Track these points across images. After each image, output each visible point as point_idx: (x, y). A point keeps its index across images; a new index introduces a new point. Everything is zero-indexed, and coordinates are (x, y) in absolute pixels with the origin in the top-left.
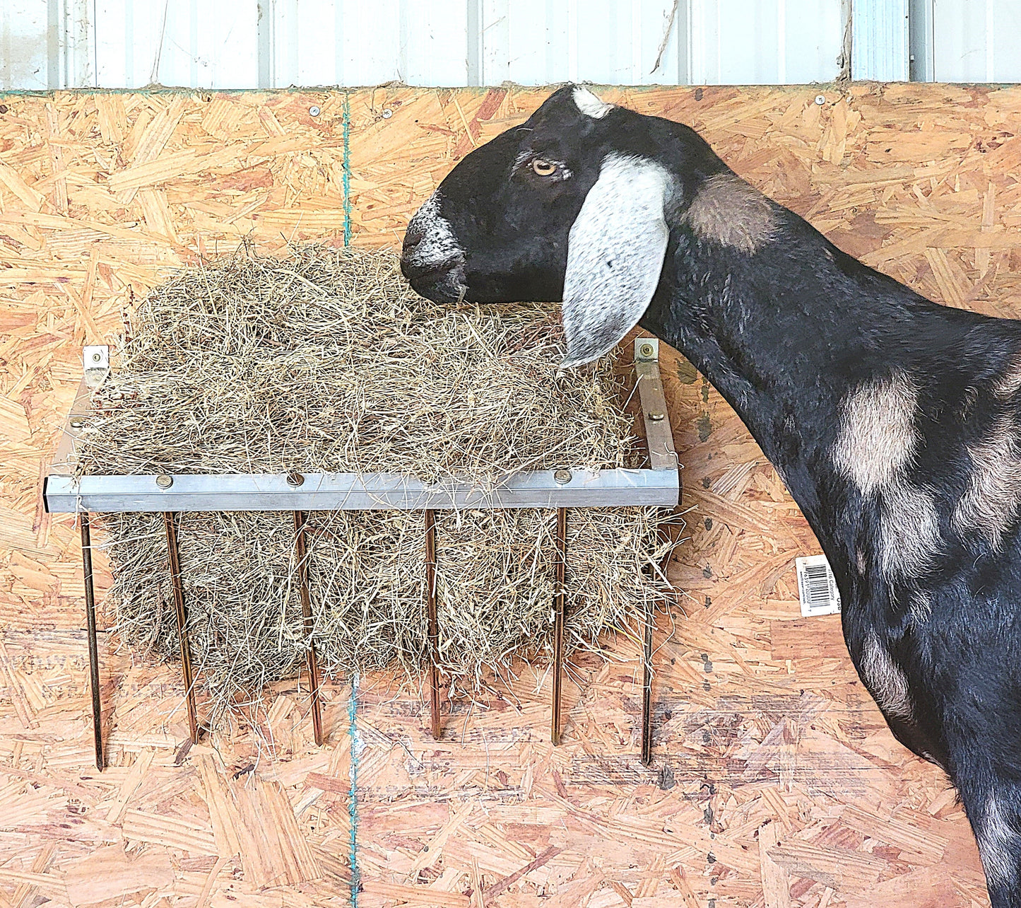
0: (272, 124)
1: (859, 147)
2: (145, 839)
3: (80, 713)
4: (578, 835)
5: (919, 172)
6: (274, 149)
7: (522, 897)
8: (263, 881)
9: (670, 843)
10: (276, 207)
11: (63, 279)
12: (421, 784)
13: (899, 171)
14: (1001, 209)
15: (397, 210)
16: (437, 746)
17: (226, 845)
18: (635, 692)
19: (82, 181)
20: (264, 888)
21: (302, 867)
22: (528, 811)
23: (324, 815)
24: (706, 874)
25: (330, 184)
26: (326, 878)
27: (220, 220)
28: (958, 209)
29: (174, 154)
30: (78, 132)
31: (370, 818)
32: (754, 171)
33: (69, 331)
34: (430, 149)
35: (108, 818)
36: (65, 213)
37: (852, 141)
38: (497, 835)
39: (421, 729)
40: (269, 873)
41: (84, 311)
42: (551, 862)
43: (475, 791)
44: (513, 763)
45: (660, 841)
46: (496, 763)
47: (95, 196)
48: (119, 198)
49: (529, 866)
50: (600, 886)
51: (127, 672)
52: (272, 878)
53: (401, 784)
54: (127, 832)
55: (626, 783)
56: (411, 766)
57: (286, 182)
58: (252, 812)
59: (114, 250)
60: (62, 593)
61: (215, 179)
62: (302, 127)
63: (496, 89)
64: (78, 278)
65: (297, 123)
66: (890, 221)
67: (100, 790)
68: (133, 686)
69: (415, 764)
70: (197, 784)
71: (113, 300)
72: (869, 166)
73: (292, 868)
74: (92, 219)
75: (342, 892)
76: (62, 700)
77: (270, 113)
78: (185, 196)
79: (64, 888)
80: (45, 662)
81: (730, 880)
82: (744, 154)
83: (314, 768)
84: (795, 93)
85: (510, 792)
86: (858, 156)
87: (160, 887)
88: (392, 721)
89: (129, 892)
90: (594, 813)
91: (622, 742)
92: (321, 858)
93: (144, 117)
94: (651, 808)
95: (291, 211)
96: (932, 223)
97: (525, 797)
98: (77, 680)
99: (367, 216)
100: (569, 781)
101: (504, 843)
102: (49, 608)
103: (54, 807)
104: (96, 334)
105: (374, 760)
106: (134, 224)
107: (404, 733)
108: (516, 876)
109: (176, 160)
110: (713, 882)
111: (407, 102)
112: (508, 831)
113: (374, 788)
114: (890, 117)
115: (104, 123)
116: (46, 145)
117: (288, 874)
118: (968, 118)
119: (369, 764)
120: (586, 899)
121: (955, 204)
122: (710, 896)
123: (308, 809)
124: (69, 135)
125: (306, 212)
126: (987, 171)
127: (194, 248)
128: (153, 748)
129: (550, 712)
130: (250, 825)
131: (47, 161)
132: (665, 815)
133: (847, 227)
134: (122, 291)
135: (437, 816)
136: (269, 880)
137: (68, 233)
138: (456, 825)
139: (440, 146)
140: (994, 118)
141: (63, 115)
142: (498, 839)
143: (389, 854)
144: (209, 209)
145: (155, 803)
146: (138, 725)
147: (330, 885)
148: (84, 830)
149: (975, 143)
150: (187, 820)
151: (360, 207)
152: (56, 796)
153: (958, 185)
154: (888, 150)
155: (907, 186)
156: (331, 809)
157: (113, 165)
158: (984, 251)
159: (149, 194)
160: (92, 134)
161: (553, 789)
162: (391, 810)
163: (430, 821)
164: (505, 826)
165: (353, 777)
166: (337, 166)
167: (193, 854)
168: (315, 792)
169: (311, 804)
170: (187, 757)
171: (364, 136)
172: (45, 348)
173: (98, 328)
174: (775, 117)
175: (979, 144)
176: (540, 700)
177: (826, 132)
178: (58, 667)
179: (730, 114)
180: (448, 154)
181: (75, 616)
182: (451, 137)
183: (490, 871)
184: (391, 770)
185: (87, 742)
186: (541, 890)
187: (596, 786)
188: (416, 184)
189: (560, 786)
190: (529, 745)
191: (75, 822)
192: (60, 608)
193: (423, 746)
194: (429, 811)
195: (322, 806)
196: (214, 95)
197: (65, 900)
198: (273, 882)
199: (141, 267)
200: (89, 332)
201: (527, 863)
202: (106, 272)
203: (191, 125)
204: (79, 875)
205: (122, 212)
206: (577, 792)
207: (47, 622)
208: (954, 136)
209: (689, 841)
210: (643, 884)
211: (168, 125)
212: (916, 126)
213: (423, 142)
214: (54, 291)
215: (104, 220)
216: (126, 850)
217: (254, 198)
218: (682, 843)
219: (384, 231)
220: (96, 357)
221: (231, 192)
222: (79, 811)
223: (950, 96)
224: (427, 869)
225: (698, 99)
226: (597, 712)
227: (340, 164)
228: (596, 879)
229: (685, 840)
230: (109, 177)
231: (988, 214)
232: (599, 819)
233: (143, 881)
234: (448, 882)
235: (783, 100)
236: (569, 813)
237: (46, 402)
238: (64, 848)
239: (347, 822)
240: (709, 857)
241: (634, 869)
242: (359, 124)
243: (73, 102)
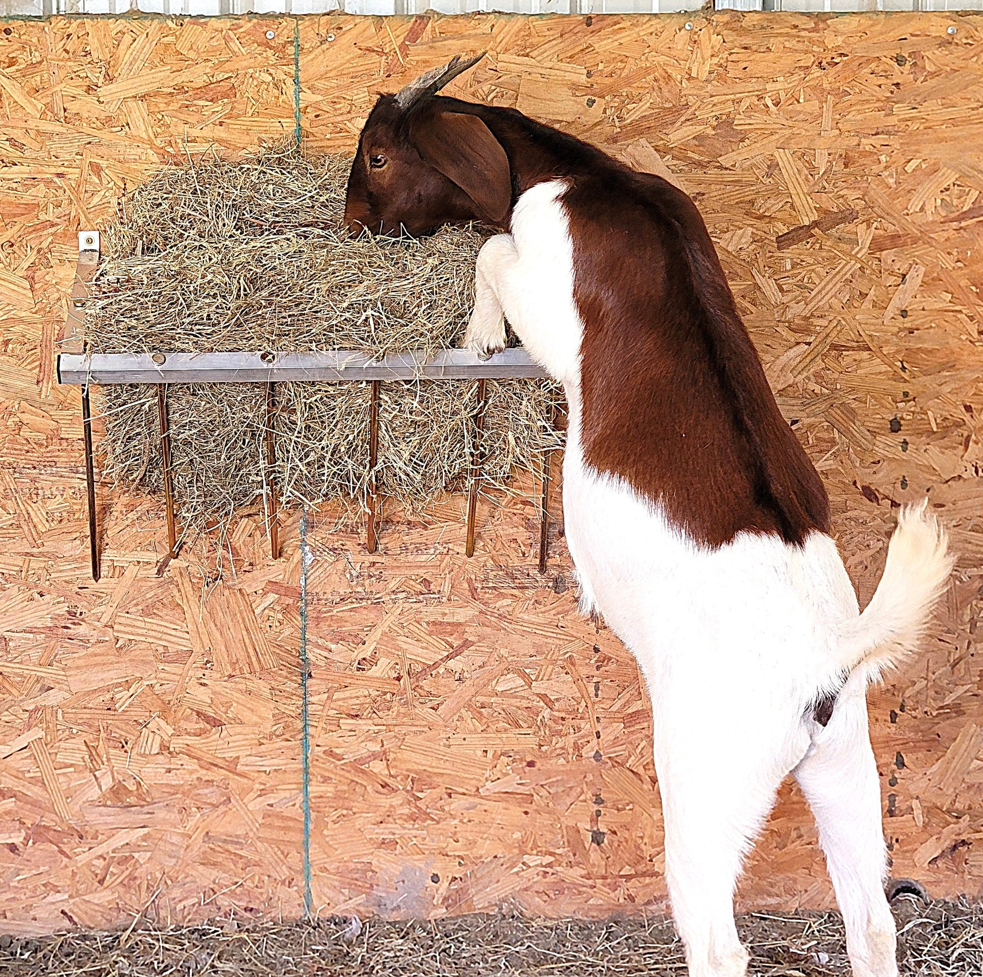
0: (235, 45)
1: (721, 66)
2: (131, 637)
3: (78, 534)
4: (488, 630)
5: (769, 87)
6: (236, 67)
7: (443, 681)
8: (230, 671)
9: (563, 637)
10: (239, 116)
11: (59, 175)
12: (360, 589)
13: (754, 85)
14: (838, 117)
15: (339, 118)
16: (372, 558)
17: (199, 642)
18: (535, 514)
19: (76, 92)
20: (231, 676)
21: (261, 659)
22: (447, 611)
23: (280, 616)
24: (593, 662)
25: (284, 97)
26: (282, 667)
27: (193, 126)
28: (802, 117)
29: (153, 71)
30: (71, 51)
31: (317, 618)
32: (634, 85)
33: (66, 218)
34: (366, 67)
35: (101, 620)
36: (62, 120)
37: (715, 60)
38: (422, 631)
39: (359, 544)
40: (235, 663)
41: (78, 201)
42: (466, 652)
43: (404, 595)
44: (435, 571)
45: (555, 635)
46: (421, 572)
47: (86, 106)
48: (107, 107)
49: (448, 656)
50: (506, 672)
51: (116, 500)
52: (237, 667)
53: (343, 590)
54: (118, 631)
55: (527, 588)
56: (351, 575)
57: (247, 94)
58: (220, 614)
59: (103, 150)
60: (62, 436)
61: (187, 92)
62: (259, 48)
63: (421, 17)
64: (73, 174)
65: (256, 45)
66: (746, 127)
67: (94, 598)
68: (121, 512)
69: (354, 573)
70: (175, 592)
71: (103, 193)
72: (729, 81)
73: (254, 659)
74: (85, 125)
75: (294, 678)
76: (63, 523)
77: (232, 36)
78: (162, 106)
79: (65, 678)
80: (48, 493)
81: (612, 667)
82: (626, 71)
83: (271, 578)
84: (669, 20)
85: (432, 596)
86: (720, 74)
87: (145, 676)
88: (335, 538)
89: (119, 681)
90: (501, 612)
91: (524, 554)
92: (278, 651)
93: (127, 38)
94: (547, 608)
95: (251, 119)
96: (781, 129)
97: (444, 599)
98: (75, 507)
99: (315, 124)
100: (480, 586)
101: (428, 638)
102: (50, 448)
103: (57, 612)
104: (88, 220)
105: (321, 570)
106: (119, 128)
107: (345, 547)
108: (437, 665)
109: (155, 75)
110: (598, 668)
111: (348, 28)
112: (431, 628)
113: (321, 593)
114: (747, 41)
115: (93, 44)
116: (45, 63)
117: (250, 664)
118: (810, 40)
119: (317, 573)
120: (494, 682)
121: (800, 112)
122: (595, 680)
123: (267, 611)
124: (64, 54)
125: (263, 120)
126: (826, 85)
127: (171, 150)
128: (139, 562)
129: (465, 530)
130: (218, 624)
131: (46, 76)
132: (558, 613)
133: (711, 132)
134: (110, 186)
135: (373, 616)
136: (234, 669)
137: (64, 136)
138: (388, 622)
139: (374, 65)
140: (832, 41)
141: (58, 37)
142: (422, 634)
143: (333, 647)
144: (182, 117)
145: (140, 607)
146: (126, 544)
147: (284, 673)
148: (82, 629)
149: (817, 63)
150: (166, 621)
151: (309, 116)
152: (58, 603)
153: (802, 97)
154: (745, 68)
155: (760, 98)
156: (286, 610)
157: (101, 79)
158: (823, 151)
159: (132, 104)
160: (84, 53)
161: (467, 593)
162: (335, 611)
163: (367, 620)
164: (428, 623)
165: (303, 584)
166: (290, 81)
167: (172, 648)
168: (272, 597)
169: (270, 607)
170: (167, 569)
171: (312, 56)
172: (45, 232)
173: (91, 216)
174: (651, 40)
175: (820, 63)
176: (456, 520)
177: (695, 53)
178: (59, 497)
179: (616, 38)
180: (382, 72)
181: (73, 454)
182: (384, 57)
183: (416, 661)
184: (335, 578)
185: (83, 558)
186: (457, 676)
187: (502, 591)
188: (355, 98)
189: (473, 591)
190: (448, 557)
191: (74, 624)
192: (60, 448)
193: (361, 558)
194: (365, 612)
195: (278, 608)
196: (186, 20)
197: (66, 688)
198: (238, 671)
199: (127, 165)
200: (83, 219)
201: (446, 654)
202: (97, 169)
203: (167, 46)
204: (78, 668)
205: (109, 118)
206: (487, 595)
207: (50, 459)
208: (798, 56)
209: (579, 635)
210: (541, 670)
211: (148, 45)
212: (768, 48)
213: (361, 61)
214: (53, 184)
215: (94, 126)
216: (118, 646)
217: (220, 108)
218: (573, 636)
219: (328, 136)
220: (89, 241)
221: (201, 103)
222: (78, 615)
223: (796, 23)
224: (364, 659)
225: (589, 25)
226: (503, 530)
227: (291, 80)
228: (502, 666)
229: (575, 634)
230: (99, 90)
231: (827, 121)
232: (505, 617)
233: (130, 672)
234: (382, 669)
235: (658, 26)
236: (481, 612)
237: (47, 278)
238: (65, 645)
239: (299, 621)
240: (595, 648)
241: (534, 658)
242: (307, 46)
243: (67, 25)
